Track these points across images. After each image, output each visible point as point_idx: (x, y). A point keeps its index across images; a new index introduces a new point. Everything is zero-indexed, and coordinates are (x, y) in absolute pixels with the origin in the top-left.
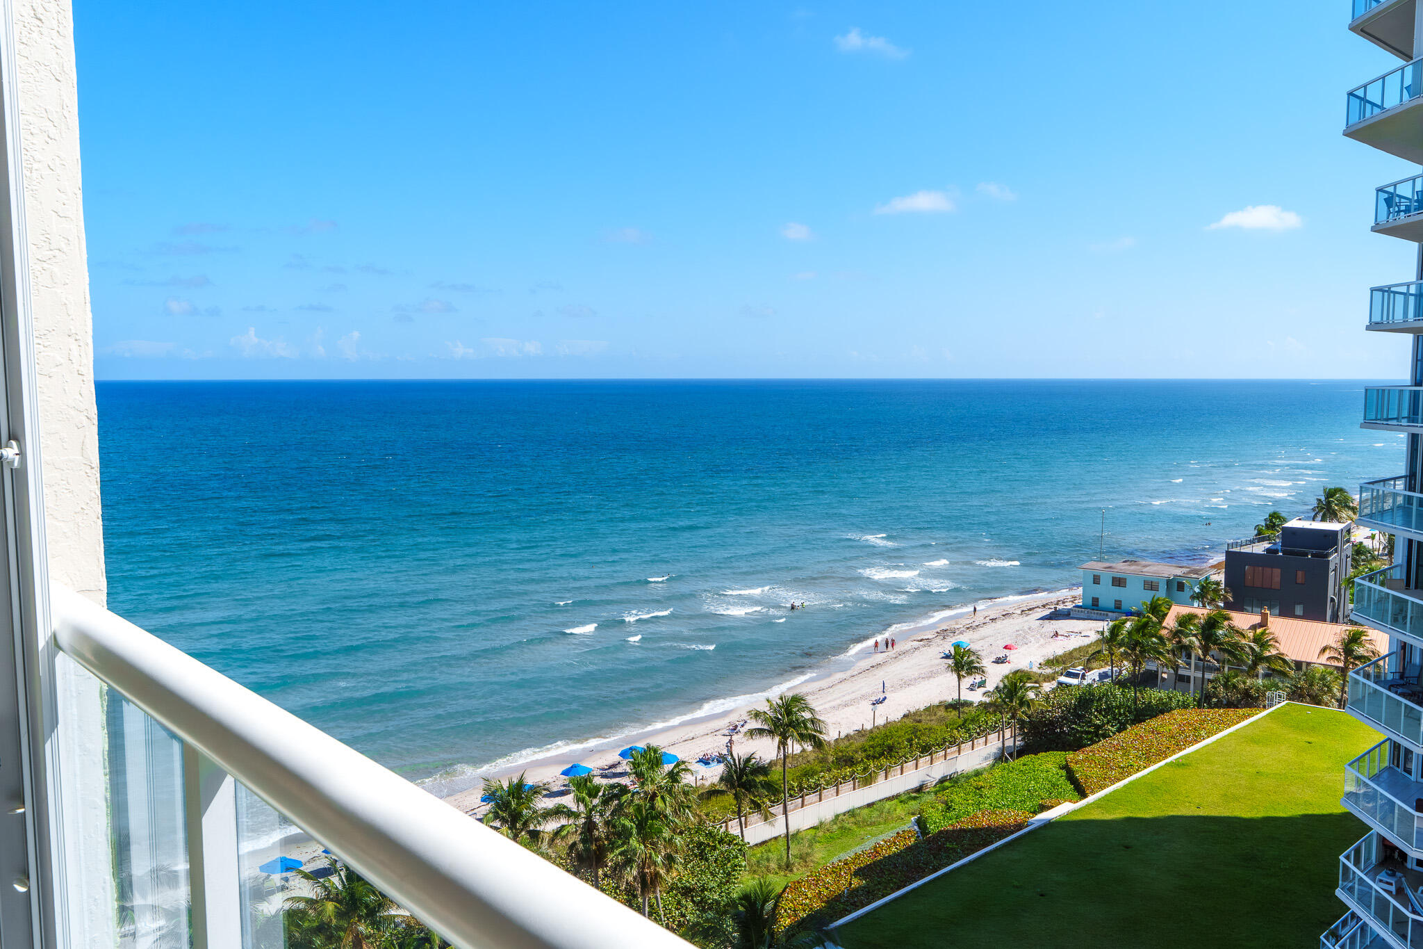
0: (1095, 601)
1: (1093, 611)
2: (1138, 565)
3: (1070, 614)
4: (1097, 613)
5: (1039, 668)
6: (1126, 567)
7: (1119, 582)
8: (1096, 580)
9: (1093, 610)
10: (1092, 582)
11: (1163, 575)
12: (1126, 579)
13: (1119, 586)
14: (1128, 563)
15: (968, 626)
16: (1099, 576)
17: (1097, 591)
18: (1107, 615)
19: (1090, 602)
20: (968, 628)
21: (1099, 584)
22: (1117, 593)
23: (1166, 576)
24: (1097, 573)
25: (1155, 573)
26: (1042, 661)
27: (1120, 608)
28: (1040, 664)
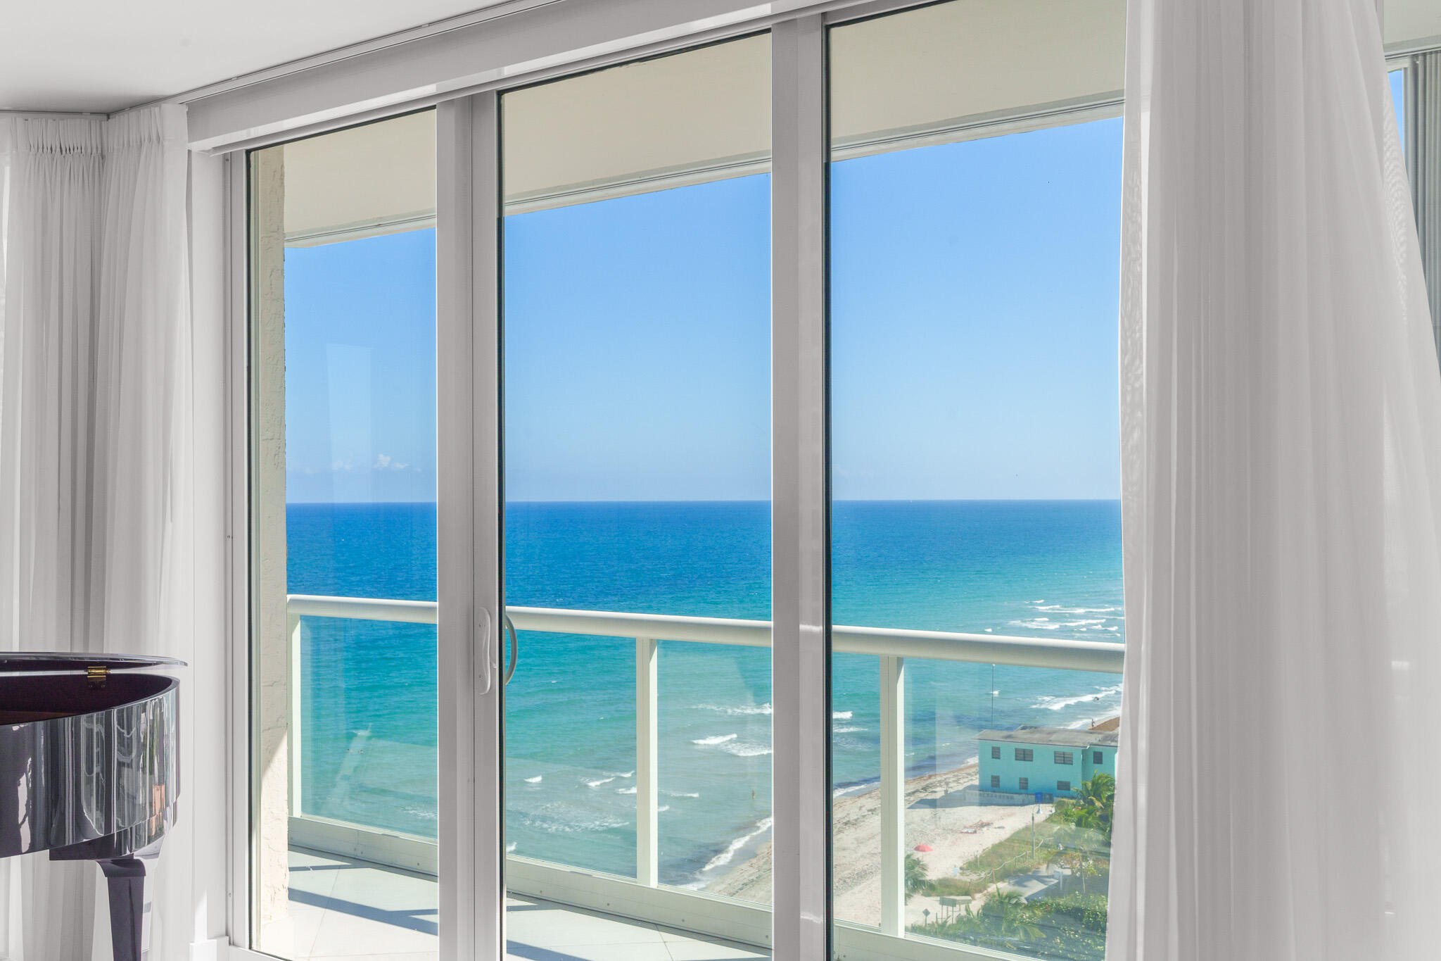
0: (996, 780)
1: (994, 794)
2: (1041, 732)
3: (965, 799)
4: (1000, 796)
5: (962, 874)
6: (1028, 736)
7: (1024, 755)
8: (996, 753)
9: (994, 792)
10: (991, 757)
11: (1077, 744)
12: (1032, 751)
13: (1025, 760)
14: (1027, 730)
15: (844, 821)
16: (999, 748)
17: (998, 767)
18: (1012, 798)
19: (989, 782)
20: (846, 824)
21: (999, 758)
22: (1023, 769)
23: (1082, 745)
24: (995, 744)
25: (1066, 742)
26: (961, 864)
27: (1026, 788)
28: (961, 868)
